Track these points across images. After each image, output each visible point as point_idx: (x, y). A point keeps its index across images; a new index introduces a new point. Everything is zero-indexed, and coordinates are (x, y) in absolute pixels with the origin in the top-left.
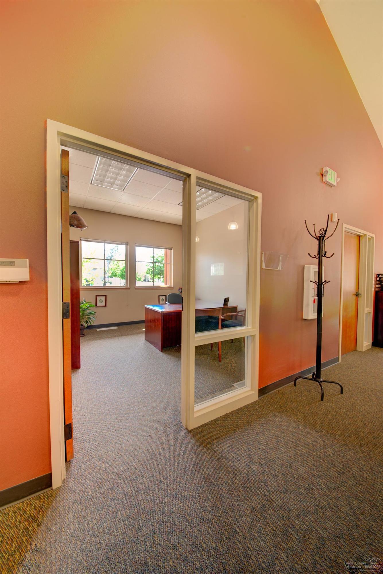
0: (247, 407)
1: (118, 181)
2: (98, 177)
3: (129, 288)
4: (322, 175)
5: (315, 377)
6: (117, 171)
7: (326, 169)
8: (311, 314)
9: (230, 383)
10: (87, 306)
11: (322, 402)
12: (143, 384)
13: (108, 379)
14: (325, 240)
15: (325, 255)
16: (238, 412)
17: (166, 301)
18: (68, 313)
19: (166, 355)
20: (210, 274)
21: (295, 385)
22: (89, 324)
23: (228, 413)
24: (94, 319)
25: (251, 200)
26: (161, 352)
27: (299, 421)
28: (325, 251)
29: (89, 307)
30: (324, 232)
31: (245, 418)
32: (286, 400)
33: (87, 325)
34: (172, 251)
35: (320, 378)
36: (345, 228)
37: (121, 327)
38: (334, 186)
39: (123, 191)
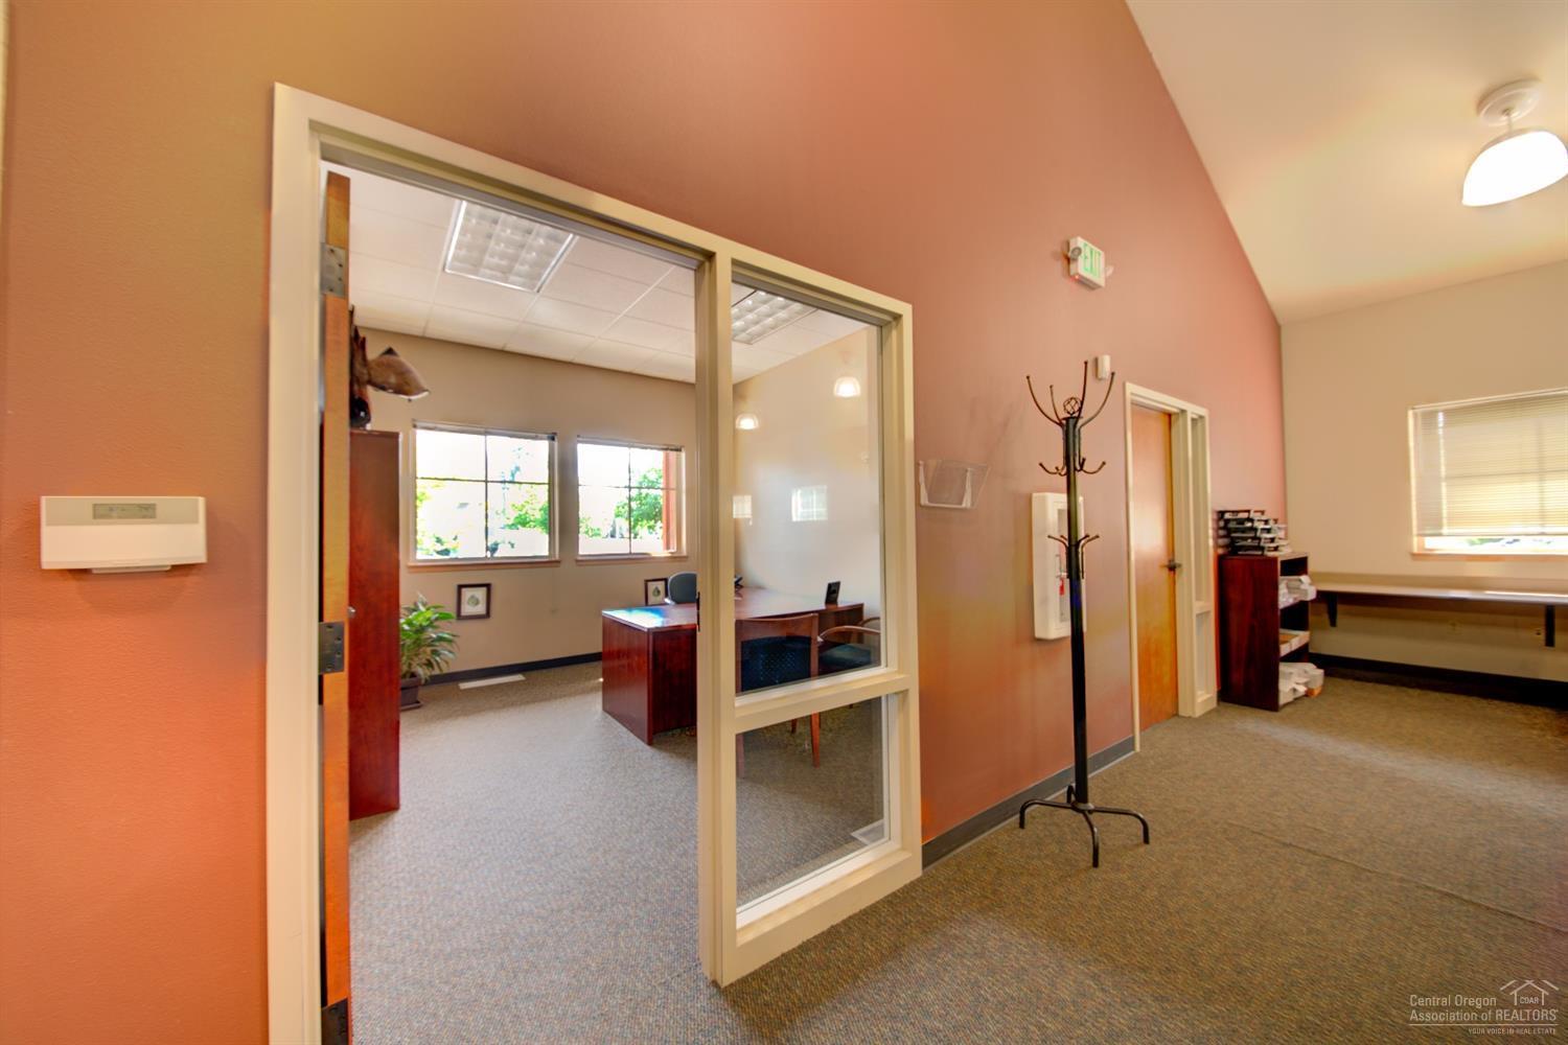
0: (892, 900)
1: (522, 264)
2: (463, 252)
3: (558, 562)
4: (1068, 260)
5: (1073, 798)
6: (518, 238)
7: (1076, 243)
8: (1054, 625)
9: (844, 829)
10: (428, 619)
11: (1094, 873)
12: (590, 849)
13: (482, 840)
14: (1082, 425)
15: (1082, 465)
16: (864, 918)
17: (666, 595)
18: (338, 656)
19: (664, 754)
20: (791, 517)
21: (1022, 825)
22: (436, 672)
23: (837, 925)
24: (451, 655)
25: (885, 323)
26: (648, 747)
27: (1035, 935)
28: (1083, 455)
29: (437, 619)
30: (1076, 408)
31: (885, 936)
32: (1000, 871)
33: (429, 674)
34: (683, 455)
35: (1085, 801)
36: (1132, 394)
37: (534, 674)
38: (1099, 287)
39: (538, 291)
